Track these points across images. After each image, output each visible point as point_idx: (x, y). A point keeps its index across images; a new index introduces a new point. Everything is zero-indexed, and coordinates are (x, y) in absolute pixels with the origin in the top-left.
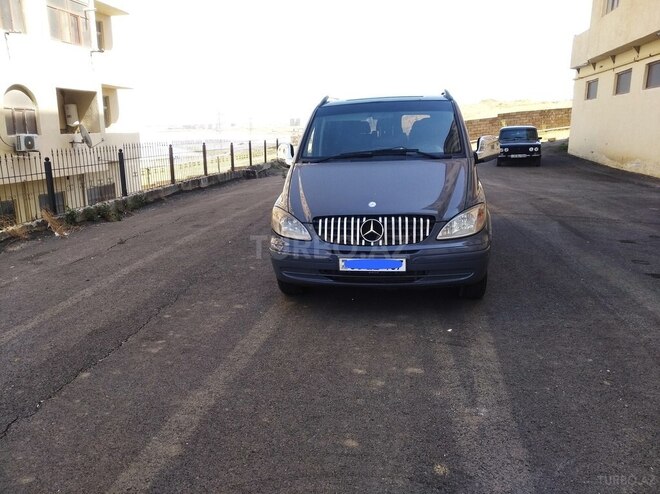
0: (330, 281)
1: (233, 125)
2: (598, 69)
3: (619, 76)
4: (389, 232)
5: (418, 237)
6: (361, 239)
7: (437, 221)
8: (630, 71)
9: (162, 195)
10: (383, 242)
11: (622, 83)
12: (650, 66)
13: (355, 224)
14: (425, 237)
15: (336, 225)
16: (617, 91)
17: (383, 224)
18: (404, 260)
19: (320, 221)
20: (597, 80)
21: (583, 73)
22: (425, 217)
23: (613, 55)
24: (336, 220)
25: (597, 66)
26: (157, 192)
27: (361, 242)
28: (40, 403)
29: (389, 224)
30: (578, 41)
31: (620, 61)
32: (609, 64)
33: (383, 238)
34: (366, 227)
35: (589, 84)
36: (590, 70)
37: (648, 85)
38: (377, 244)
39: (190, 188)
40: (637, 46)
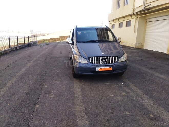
0: (93, 74)
1: (13, 31)
2: (115, 22)
3: (120, 23)
4: (108, 60)
5: (114, 61)
6: (101, 62)
7: (118, 58)
8: (122, 23)
9: (8, 52)
10: (107, 63)
11: (120, 25)
12: (127, 22)
13: (100, 59)
14: (116, 61)
15: (94, 59)
16: (119, 27)
17: (106, 58)
18: (112, 67)
19: (90, 58)
20: (114, 24)
21: (111, 22)
22: (116, 56)
23: (118, 19)
24: (95, 58)
25: (114, 21)
26: (6, 51)
27: (101, 63)
28: (31, 116)
29: (108, 58)
30: (110, 15)
31: (120, 20)
32: (117, 21)
33: (106, 62)
34: (102, 59)
35: (112, 25)
36: (113, 22)
37: (127, 26)
38: (105, 63)
39: (14, 49)
40: (124, 17)
